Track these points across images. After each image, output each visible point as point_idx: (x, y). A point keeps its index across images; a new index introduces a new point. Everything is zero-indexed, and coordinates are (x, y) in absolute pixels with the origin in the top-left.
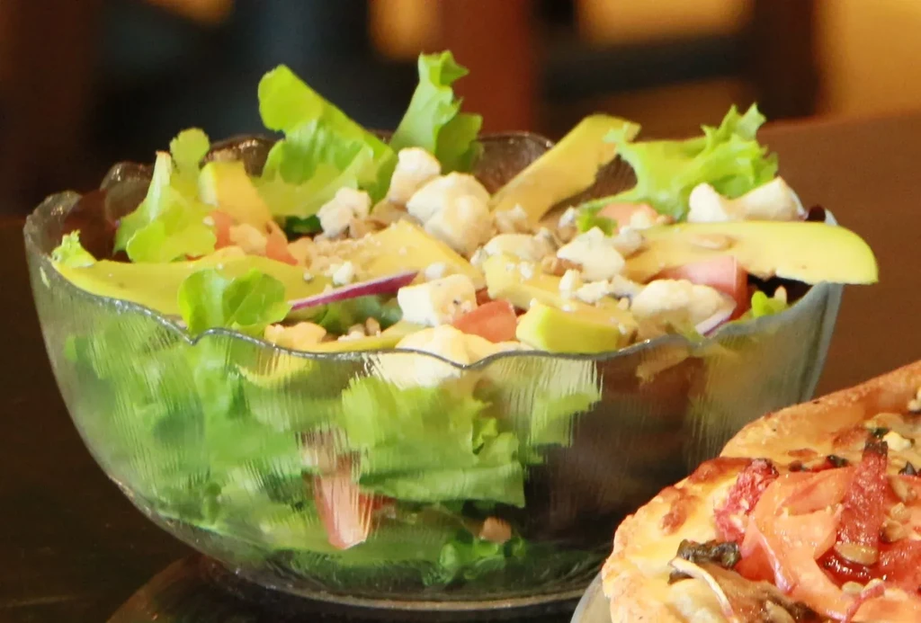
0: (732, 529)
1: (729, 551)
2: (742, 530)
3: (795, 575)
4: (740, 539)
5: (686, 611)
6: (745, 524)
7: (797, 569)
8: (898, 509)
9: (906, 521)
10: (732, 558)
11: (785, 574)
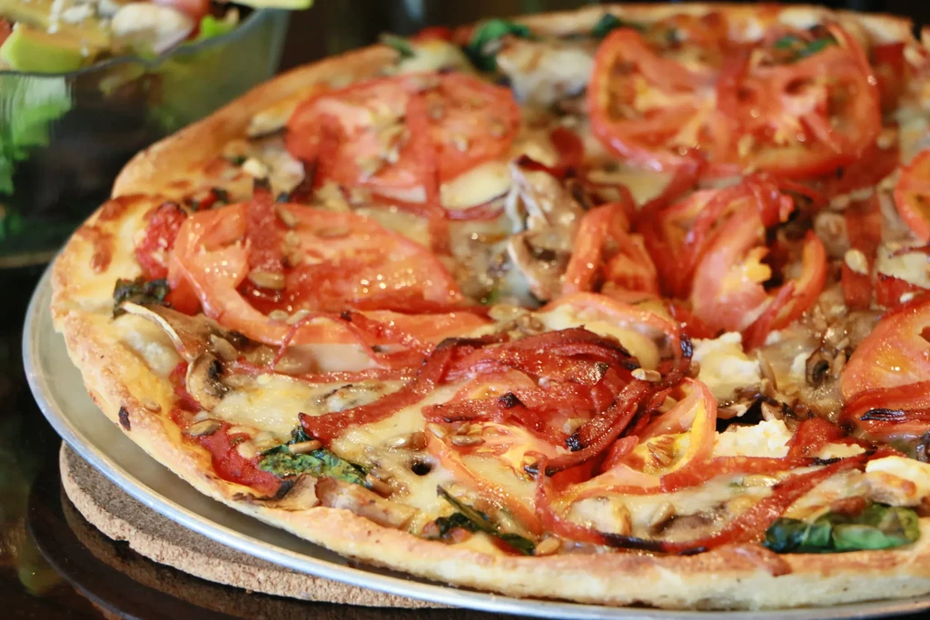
0: (155, 264)
1: (160, 286)
2: (164, 265)
3: (221, 304)
4: (164, 272)
5: (138, 345)
6: (166, 259)
7: (222, 298)
8: (290, 237)
9: (299, 246)
10: (162, 293)
11: (211, 303)
